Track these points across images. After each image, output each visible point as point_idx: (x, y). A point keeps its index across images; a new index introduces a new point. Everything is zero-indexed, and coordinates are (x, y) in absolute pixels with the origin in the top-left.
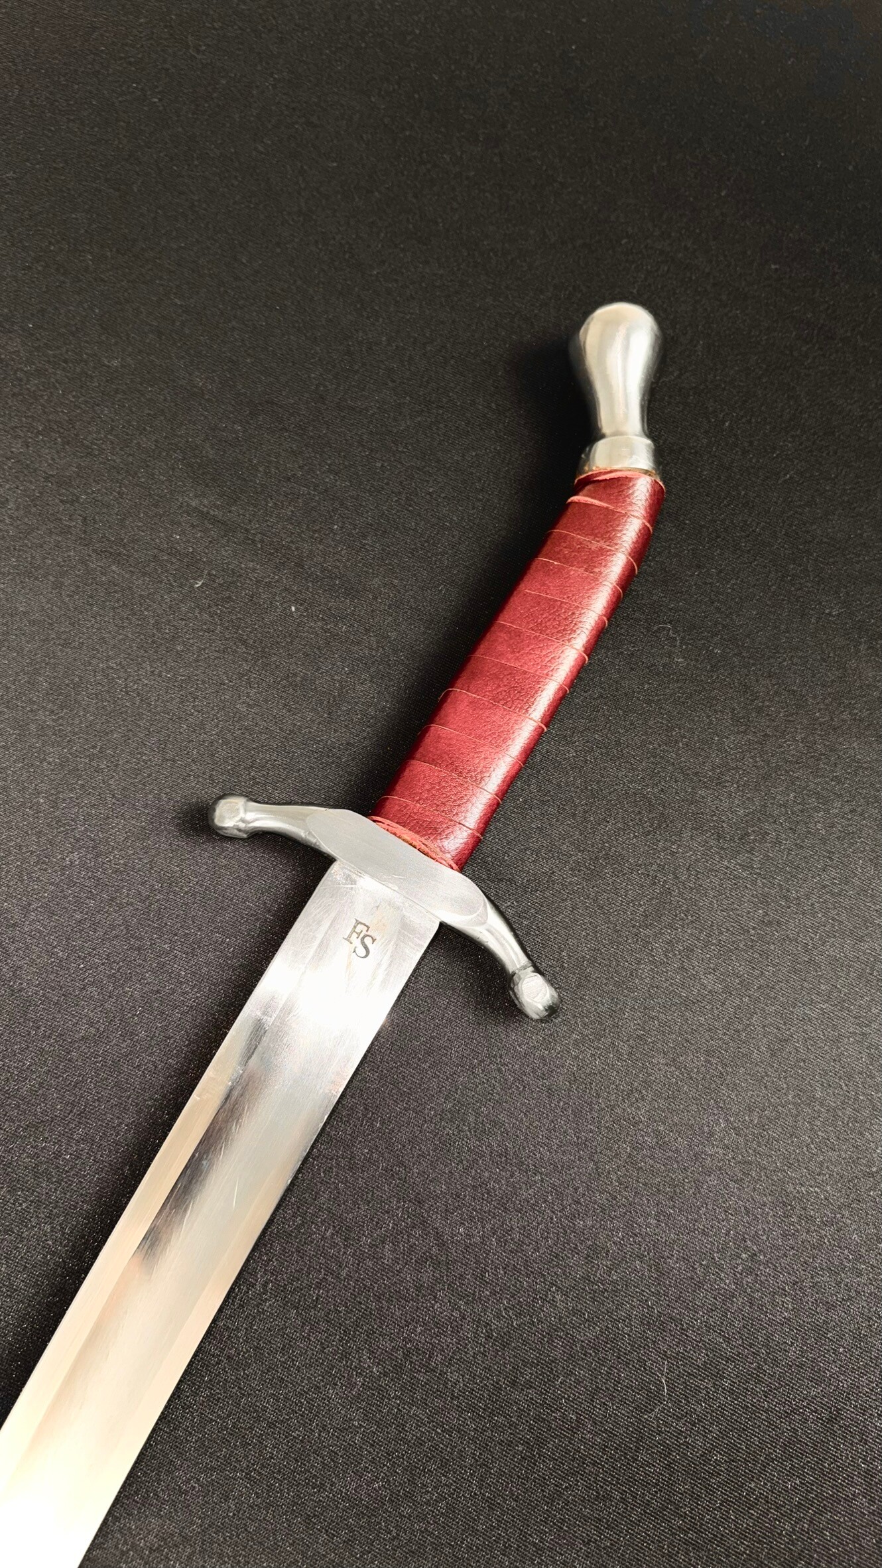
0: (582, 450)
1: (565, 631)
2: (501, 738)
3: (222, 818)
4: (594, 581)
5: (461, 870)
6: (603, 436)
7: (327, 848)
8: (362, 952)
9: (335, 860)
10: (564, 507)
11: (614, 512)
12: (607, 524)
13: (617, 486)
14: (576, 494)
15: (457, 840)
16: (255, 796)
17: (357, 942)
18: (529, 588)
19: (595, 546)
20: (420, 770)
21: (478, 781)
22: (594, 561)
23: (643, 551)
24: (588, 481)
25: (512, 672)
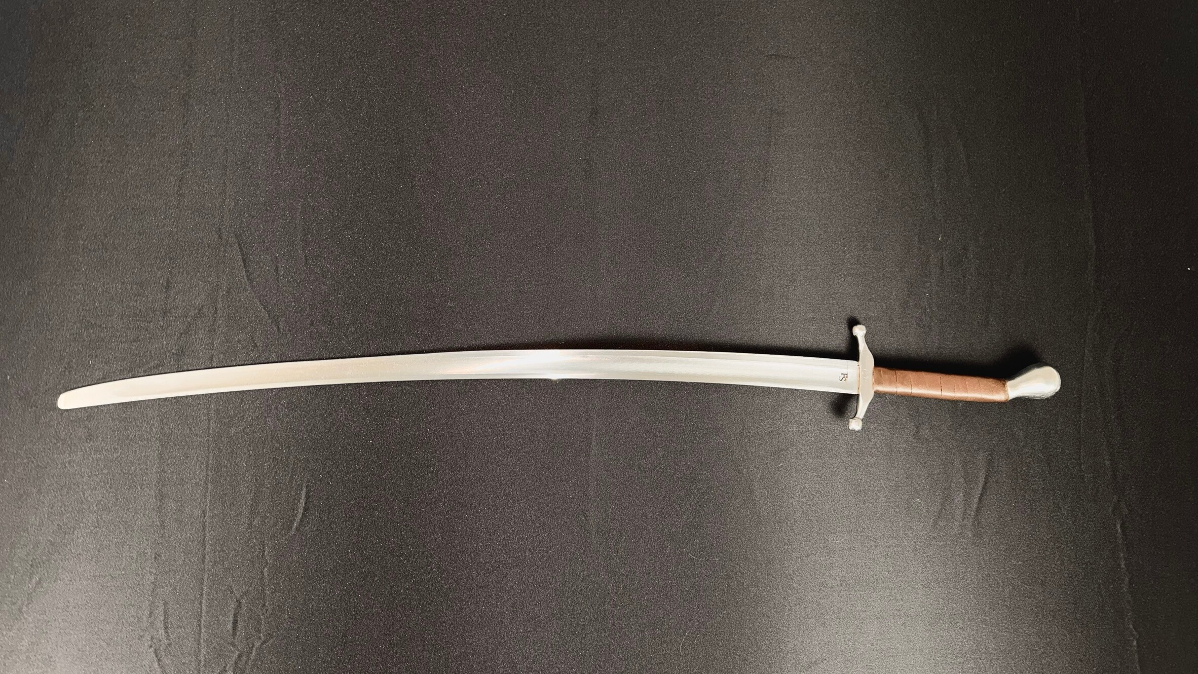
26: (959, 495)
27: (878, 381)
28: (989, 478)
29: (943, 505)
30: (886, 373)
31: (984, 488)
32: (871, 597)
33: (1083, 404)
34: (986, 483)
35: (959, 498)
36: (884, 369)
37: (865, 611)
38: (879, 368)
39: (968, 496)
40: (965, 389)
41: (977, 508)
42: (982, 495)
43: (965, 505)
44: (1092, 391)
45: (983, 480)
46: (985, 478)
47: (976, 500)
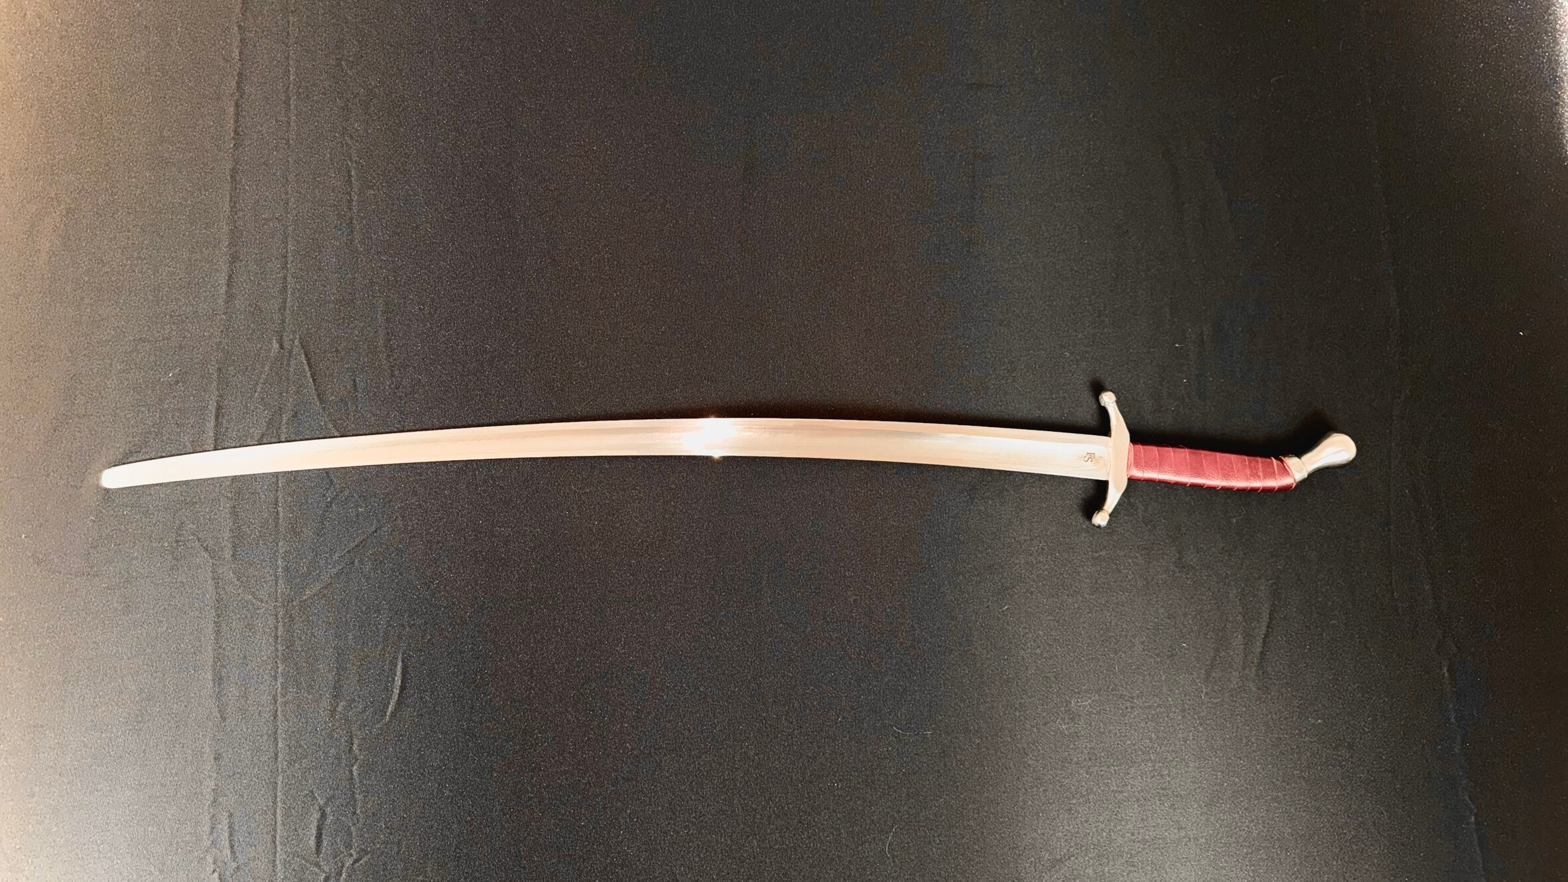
0: (1292, 454)
1: (1226, 476)
2: (1177, 473)
3: (1107, 395)
4: (1247, 479)
5: (1129, 479)
6: (1300, 458)
7: (1113, 433)
8: (1086, 459)
9: (1110, 437)
10: (1269, 457)
11: (1275, 475)
12: (1270, 474)
13: (1285, 471)
14: (1275, 459)
15: (1138, 474)
16: (1119, 402)
17: (1088, 457)
18: (1233, 458)
19: (1261, 474)
20: (1154, 450)
21: (1160, 471)
22: (1255, 476)
23: (1267, 491)
24: (1282, 461)
25: (1202, 466)
26: (1237, 637)
28: (1276, 615)
29: (1217, 650)
31: (1269, 628)
32: (1128, 774)
33: (1392, 513)
34: (1270, 623)
35: (1238, 640)
37: (1121, 792)
39: (1248, 637)
41: (1261, 653)
42: (1266, 636)
43: (1246, 649)
44: (1403, 496)
45: (1268, 616)
46: (1270, 614)
47: (1259, 644)
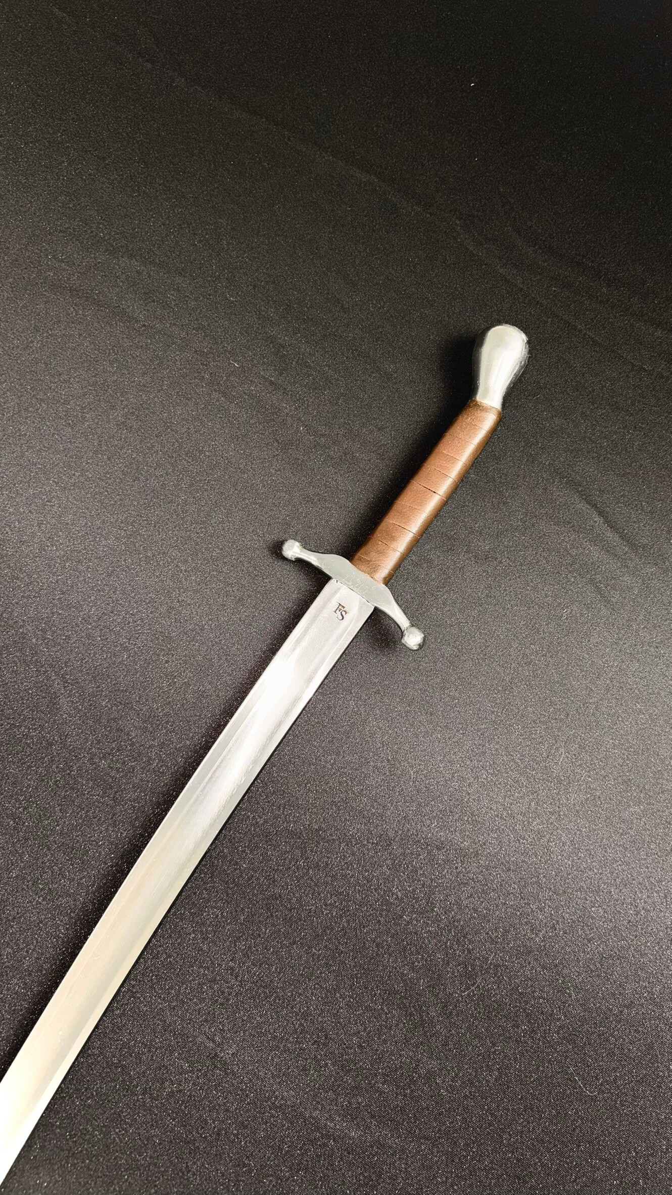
26: (590, 552)
27: (372, 570)
28: (592, 498)
29: (592, 581)
30: (369, 552)
31: (601, 513)
33: (565, 317)
34: (597, 507)
35: (595, 553)
36: (362, 551)
38: (356, 557)
39: (597, 540)
40: (453, 460)
41: (622, 537)
42: (607, 521)
43: (608, 551)
44: (555, 296)
45: (589, 507)
46: (589, 504)
47: (610, 535)
